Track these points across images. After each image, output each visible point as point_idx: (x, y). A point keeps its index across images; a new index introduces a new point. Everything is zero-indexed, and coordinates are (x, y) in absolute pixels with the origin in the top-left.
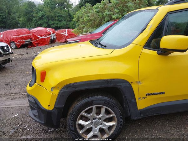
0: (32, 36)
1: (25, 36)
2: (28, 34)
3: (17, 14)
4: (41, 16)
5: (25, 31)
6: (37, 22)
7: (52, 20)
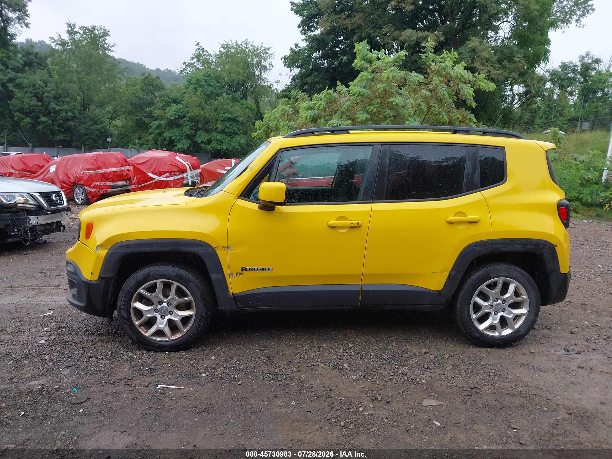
0: (131, 174)
1: (114, 172)
2: (122, 166)
3: (110, 108)
4: (173, 118)
5: (116, 157)
6: (161, 134)
7: (207, 131)
